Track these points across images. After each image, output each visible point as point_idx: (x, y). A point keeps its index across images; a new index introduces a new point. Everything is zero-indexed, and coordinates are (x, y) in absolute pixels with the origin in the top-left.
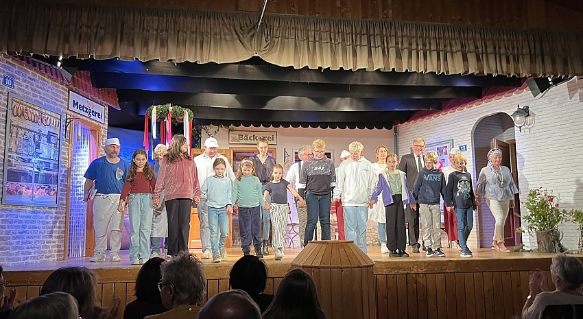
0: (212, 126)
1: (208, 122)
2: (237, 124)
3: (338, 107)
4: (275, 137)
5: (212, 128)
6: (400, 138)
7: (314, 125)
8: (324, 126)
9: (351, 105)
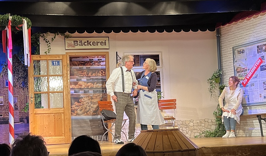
0: (49, 33)
1: (46, 30)
2: (72, 31)
3: (164, 11)
4: (107, 42)
5: (49, 36)
6: (223, 39)
7: (143, 30)
8: (152, 30)
9: (176, 9)
